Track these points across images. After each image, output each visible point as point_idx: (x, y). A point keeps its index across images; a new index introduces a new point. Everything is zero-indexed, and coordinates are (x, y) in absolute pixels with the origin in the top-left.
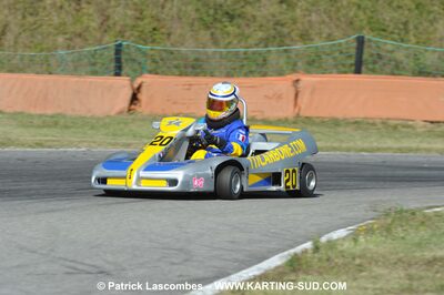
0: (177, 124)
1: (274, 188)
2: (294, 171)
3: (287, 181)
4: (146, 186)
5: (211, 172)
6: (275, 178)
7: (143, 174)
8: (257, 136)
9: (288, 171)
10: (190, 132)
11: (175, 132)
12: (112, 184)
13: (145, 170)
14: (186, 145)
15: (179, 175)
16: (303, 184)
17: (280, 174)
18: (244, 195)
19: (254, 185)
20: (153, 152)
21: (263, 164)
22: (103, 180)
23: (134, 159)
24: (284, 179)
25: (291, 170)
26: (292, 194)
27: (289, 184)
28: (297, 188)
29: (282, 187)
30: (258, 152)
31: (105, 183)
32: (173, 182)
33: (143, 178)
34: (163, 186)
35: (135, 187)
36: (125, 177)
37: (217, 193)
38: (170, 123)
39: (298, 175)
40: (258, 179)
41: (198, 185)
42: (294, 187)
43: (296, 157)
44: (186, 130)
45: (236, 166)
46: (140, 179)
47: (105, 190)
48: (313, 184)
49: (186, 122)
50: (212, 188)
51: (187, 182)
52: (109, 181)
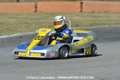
0: (45, 31)
1: (81, 54)
2: (89, 48)
3: (86, 51)
4: (33, 56)
5: (57, 50)
6: (82, 51)
7: (32, 51)
8: (76, 34)
9: (87, 48)
10: (50, 34)
11: (44, 34)
13: (33, 50)
15: (45, 51)
17: (84, 49)
19: (73, 54)
20: (35, 42)
21: (77, 46)
22: (16, 53)
23: (29, 45)
24: (85, 51)
25: (88, 47)
27: (87, 53)
28: (90, 54)
29: (84, 54)
30: (75, 41)
31: (18, 54)
32: (43, 54)
33: (31, 53)
34: (39, 56)
35: (29, 56)
36: (25, 52)
38: (42, 31)
39: (90, 49)
40: (75, 51)
42: (89, 53)
43: (90, 42)
44: (48, 34)
46: (30, 53)
49: (48, 30)
51: (48, 54)
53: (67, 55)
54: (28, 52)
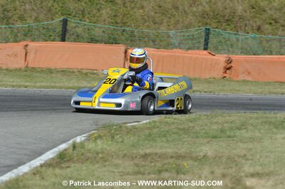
0: (118, 72)
1: (171, 108)
3: (178, 104)
4: (103, 107)
5: (139, 100)
6: (171, 103)
7: (102, 100)
8: (158, 79)
9: (178, 99)
10: (125, 77)
11: (117, 76)
12: (83, 105)
13: (103, 98)
14: (123, 83)
15: (122, 101)
16: (186, 106)
17: (174, 100)
18: (156, 113)
19: (160, 107)
20: (106, 87)
21: (166, 95)
22: (77, 103)
23: (96, 91)
24: (176, 103)
25: (180, 98)
26: (179, 112)
27: (179, 106)
28: (183, 108)
29: (175, 108)
30: (160, 88)
31: (79, 104)
32: (119, 105)
33: (101, 102)
34: (113, 107)
35: (97, 107)
36: (91, 102)
37: (142, 111)
38: (114, 71)
39: (183, 101)
40: (163, 103)
41: (133, 107)
42: (181, 108)
43: (182, 91)
44: (123, 75)
45: (151, 96)
46: (99, 102)
47: (76, 108)
48: (190, 106)
49: (123, 71)
50: (140, 109)
51: (126, 105)
52: (81, 103)
53: (152, 108)
54: (97, 101)
